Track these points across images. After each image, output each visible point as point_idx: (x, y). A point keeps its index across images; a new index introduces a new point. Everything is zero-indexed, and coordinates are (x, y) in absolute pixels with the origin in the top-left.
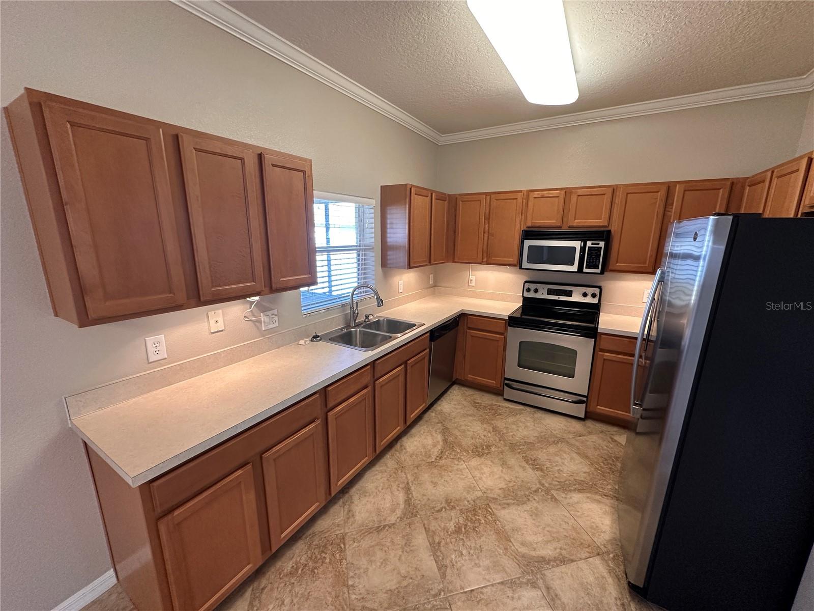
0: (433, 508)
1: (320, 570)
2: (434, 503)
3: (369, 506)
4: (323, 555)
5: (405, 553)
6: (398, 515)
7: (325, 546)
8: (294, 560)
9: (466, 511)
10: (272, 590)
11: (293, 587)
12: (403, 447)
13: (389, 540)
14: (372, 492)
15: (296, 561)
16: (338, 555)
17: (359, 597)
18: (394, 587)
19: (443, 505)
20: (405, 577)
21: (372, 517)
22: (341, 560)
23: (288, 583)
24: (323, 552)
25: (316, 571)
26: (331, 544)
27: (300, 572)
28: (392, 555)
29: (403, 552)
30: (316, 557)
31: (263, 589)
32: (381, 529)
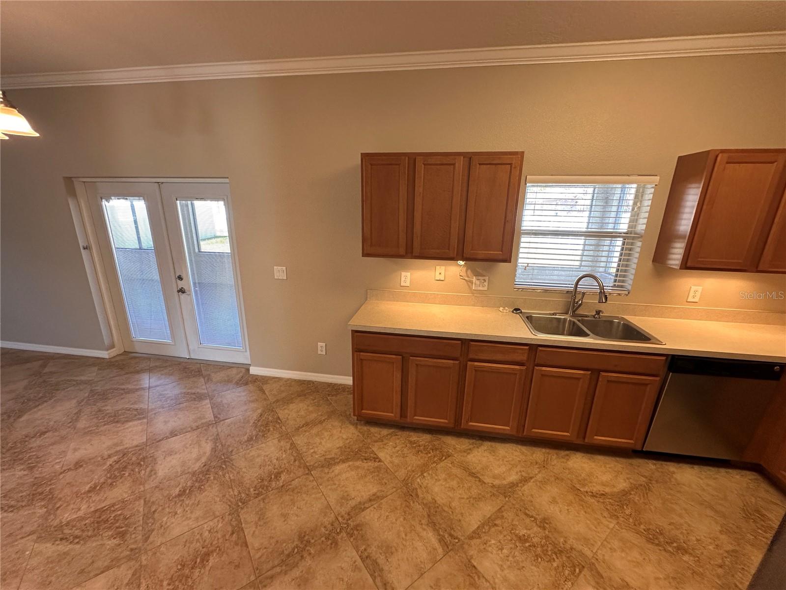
0: (526, 509)
1: (422, 455)
2: (532, 508)
3: (484, 459)
4: (431, 451)
5: (468, 501)
6: (494, 483)
7: (436, 449)
8: (418, 439)
9: (551, 542)
10: (398, 439)
11: (405, 447)
12: (568, 457)
13: (470, 485)
14: (498, 456)
15: (419, 440)
16: (436, 459)
17: (420, 483)
18: (438, 502)
19: (539, 517)
20: (451, 508)
21: (478, 466)
22: (434, 462)
23: (405, 444)
24: (433, 450)
25: (420, 453)
26: (440, 452)
27: (415, 445)
28: (460, 492)
29: (467, 498)
30: (427, 448)
31: (397, 435)
32: (473, 476)
